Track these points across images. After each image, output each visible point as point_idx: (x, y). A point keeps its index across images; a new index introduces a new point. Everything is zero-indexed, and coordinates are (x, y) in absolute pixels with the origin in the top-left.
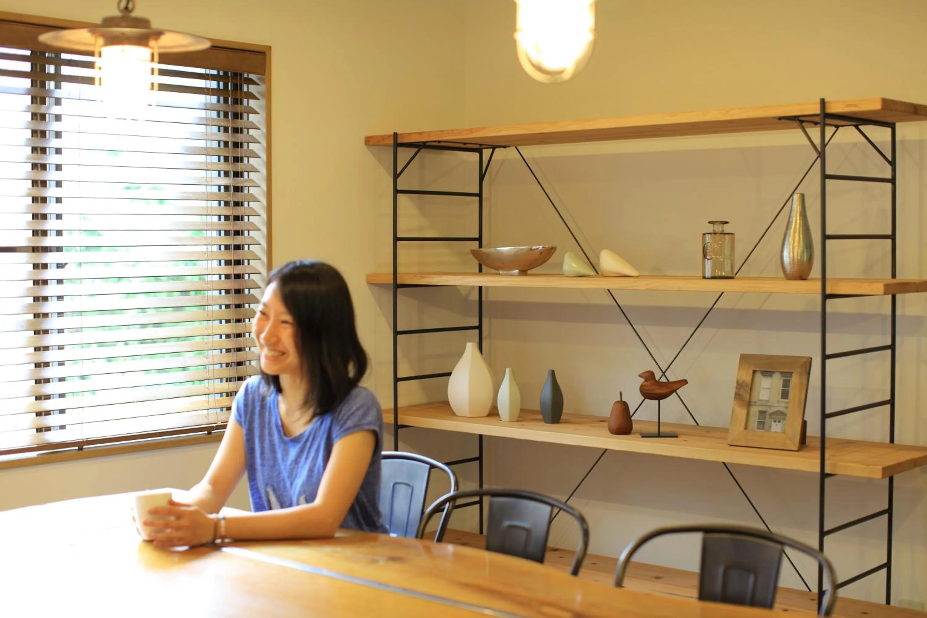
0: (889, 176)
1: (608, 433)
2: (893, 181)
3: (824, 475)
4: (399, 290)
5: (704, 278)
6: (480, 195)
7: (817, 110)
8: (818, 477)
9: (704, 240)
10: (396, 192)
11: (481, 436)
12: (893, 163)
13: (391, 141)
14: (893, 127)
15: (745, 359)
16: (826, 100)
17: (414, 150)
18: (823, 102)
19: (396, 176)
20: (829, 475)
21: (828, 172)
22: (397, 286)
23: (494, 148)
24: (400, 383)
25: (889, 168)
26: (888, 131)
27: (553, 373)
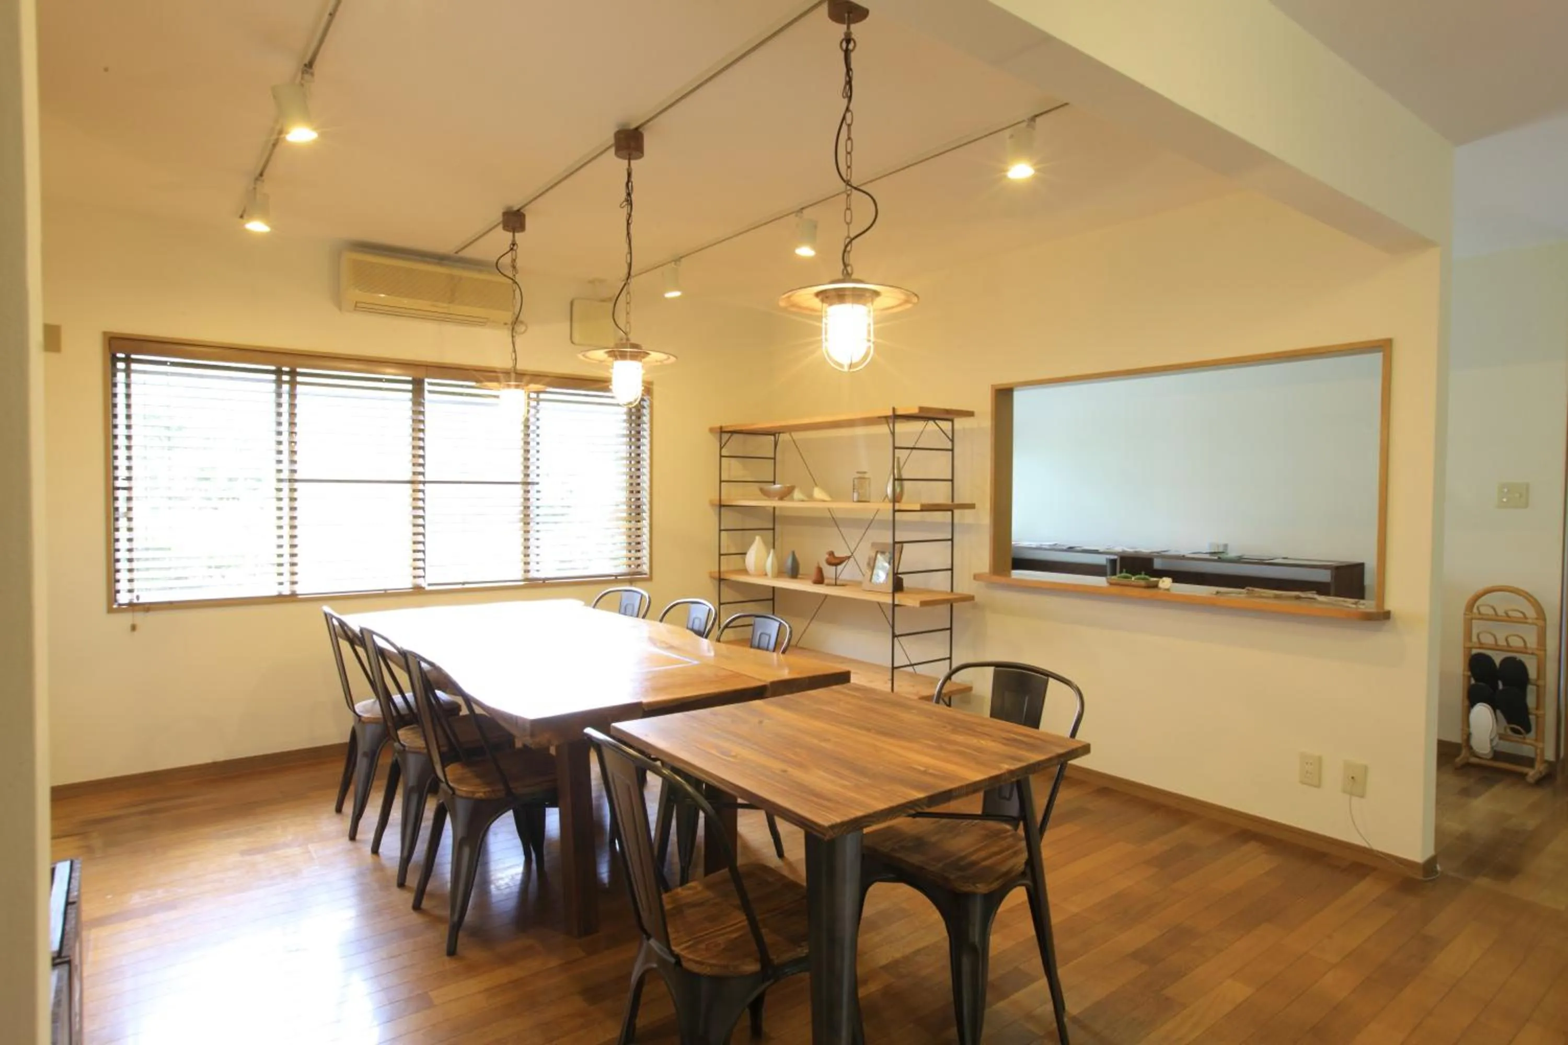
0: (950, 447)
1: (812, 584)
2: (952, 450)
3: (894, 605)
4: (723, 509)
5: (854, 501)
6: (774, 459)
7: (890, 413)
8: (891, 607)
9: (854, 481)
10: (721, 456)
11: (774, 588)
12: (952, 441)
13: (719, 430)
14: (952, 421)
15: (873, 545)
16: (896, 407)
17: (729, 434)
18: (894, 409)
19: (721, 448)
20: (898, 605)
21: (897, 445)
22: (721, 506)
23: (779, 433)
24: (722, 557)
25: (950, 443)
26: (950, 423)
27: (793, 553)
